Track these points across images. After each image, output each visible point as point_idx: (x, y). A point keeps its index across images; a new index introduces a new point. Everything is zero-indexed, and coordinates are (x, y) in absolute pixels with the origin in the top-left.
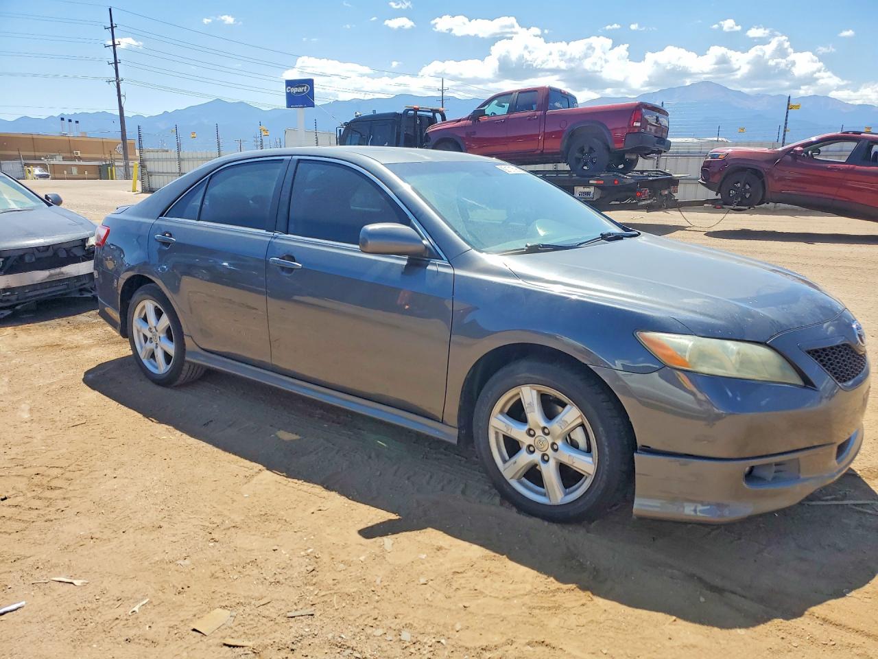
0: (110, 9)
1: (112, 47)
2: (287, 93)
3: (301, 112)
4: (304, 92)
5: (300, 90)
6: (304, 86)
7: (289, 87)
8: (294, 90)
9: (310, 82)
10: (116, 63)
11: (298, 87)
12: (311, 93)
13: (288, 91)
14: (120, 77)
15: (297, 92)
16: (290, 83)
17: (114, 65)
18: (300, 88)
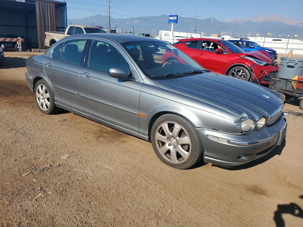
4: (174, 19)
5: (174, 18)
6: (174, 17)
7: (170, 17)
13: (169, 18)
14: (110, 11)
15: (172, 19)
16: (170, 16)
17: (109, 7)
18: (173, 18)
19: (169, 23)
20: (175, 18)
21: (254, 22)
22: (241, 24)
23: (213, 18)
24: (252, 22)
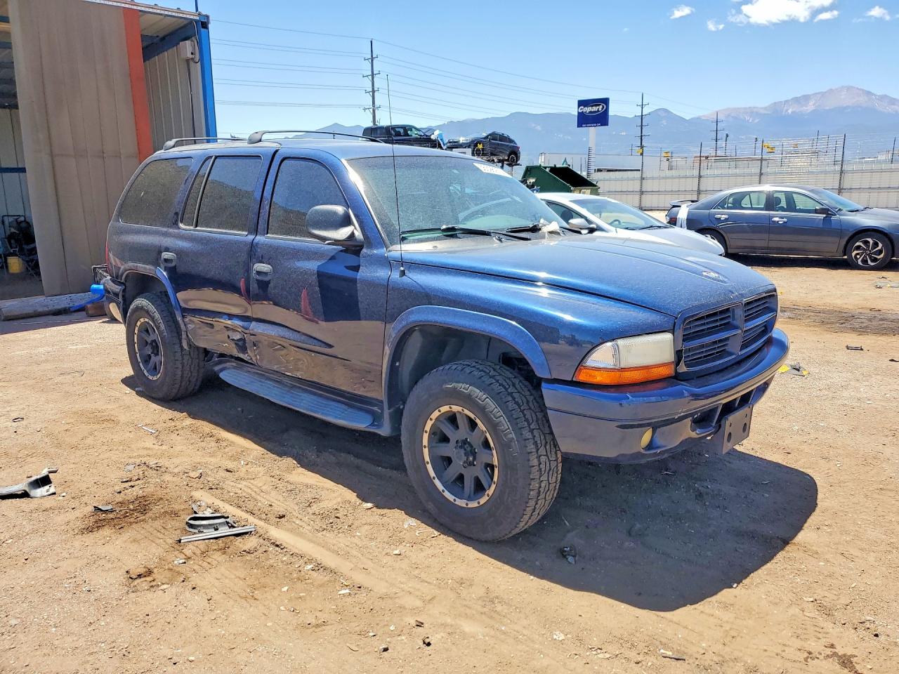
0: (371, 42)
1: (370, 77)
2: (579, 113)
3: (592, 131)
4: (598, 111)
5: (595, 109)
6: (596, 105)
7: (582, 107)
8: (587, 110)
9: (605, 101)
10: (373, 91)
11: (592, 106)
12: (606, 112)
13: (580, 111)
14: (377, 104)
15: (591, 112)
16: (582, 103)
17: (371, 93)
18: (594, 107)
19: (580, 125)
20: (601, 107)
21: (790, 111)
22: (750, 121)
23: (666, 110)
24: (784, 113)
